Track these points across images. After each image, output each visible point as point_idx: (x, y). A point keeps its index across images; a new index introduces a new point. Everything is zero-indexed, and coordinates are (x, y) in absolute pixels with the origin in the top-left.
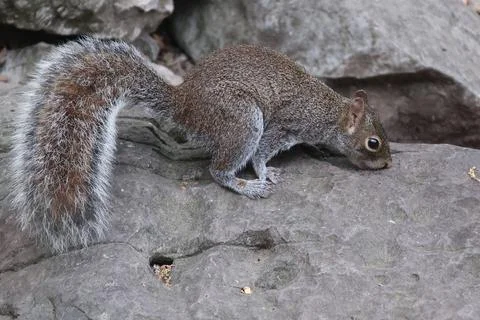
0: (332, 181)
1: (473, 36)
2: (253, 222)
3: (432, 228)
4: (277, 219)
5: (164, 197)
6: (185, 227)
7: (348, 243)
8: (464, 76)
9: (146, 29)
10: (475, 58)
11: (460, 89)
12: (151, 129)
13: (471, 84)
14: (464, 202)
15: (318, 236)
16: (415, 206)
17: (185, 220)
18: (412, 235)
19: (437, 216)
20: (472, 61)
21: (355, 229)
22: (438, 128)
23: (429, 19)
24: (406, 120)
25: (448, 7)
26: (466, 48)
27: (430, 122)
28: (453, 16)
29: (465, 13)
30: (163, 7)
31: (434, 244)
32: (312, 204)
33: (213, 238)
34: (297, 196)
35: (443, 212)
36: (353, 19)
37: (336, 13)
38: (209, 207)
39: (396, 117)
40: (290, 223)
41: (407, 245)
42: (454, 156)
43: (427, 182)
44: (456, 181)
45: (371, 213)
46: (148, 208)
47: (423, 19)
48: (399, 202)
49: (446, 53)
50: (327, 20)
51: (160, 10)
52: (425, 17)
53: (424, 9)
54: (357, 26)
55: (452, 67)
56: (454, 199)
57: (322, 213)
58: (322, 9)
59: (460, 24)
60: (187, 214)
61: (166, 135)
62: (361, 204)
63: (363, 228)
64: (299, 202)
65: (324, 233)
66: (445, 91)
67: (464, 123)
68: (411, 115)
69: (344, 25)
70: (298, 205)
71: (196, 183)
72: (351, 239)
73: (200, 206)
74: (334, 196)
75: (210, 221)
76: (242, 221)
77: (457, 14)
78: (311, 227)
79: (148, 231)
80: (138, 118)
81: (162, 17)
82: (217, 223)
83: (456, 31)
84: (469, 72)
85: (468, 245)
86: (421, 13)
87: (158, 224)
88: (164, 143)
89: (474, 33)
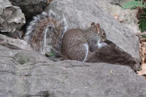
0: (68, 75)
2: (43, 89)
3: (98, 89)
4: (50, 88)
5: (15, 81)
6: (22, 91)
7: (72, 95)
8: (116, 41)
9: (17, 29)
10: (119, 36)
11: (115, 45)
12: (12, 60)
13: (118, 44)
14: (108, 81)
15: (63, 92)
16: (93, 82)
17: (22, 88)
18: (92, 91)
19: (100, 85)
20: (118, 36)
21: (74, 90)
22: (108, 57)
23: (105, 24)
24: (98, 55)
25: (111, 20)
26: (116, 33)
27: (106, 55)
28: (112, 23)
29: (116, 22)
30: (23, 22)
31: (99, 94)
32: (62, 82)
33: (30, 94)
34: (57, 80)
35: (102, 84)
36: (81, 24)
37: (76, 22)
38: (30, 84)
39: (95, 54)
40: (54, 89)
41: (91, 95)
42: (106, 66)
43: (97, 75)
44: (106, 74)
45: (80, 85)
46: (11, 85)
47: (103, 24)
48: (88, 81)
49: (110, 34)
50: (73, 25)
51: (21, 23)
52: (103, 23)
54: (82, 26)
55: (112, 39)
56: (105, 80)
57: (64, 85)
58: (72, 22)
59: (115, 25)
60: (23, 86)
61: (17, 62)
62: (77, 82)
63: (77, 90)
64: (58, 82)
65: (65, 91)
66: (110, 46)
67: (116, 55)
68: (99, 53)
69: (78, 26)
70: (57, 83)
71: (26, 77)
72: (73, 93)
73: (27, 84)
74: (68, 80)
75: (30, 88)
76: (40, 88)
77: (113, 22)
78: (61, 90)
79: (10, 92)
80: (8, 57)
81: (22, 25)
82: (32, 89)
83: (113, 27)
85: (110, 94)
86: (102, 22)
87: (14, 90)
88: (16, 64)
89: (119, 28)
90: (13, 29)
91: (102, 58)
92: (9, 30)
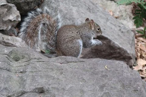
0: (63, 71)
1: (114, 25)
2: (38, 85)
3: (93, 85)
4: (45, 84)
5: (11, 78)
6: (17, 88)
7: (67, 90)
8: (111, 37)
9: (12, 26)
10: (114, 31)
11: (110, 41)
12: (7, 57)
13: (113, 39)
14: (103, 76)
15: (58, 88)
16: (88, 78)
17: (17, 85)
18: (87, 87)
19: (95, 81)
20: (113, 32)
21: (69, 86)
22: (104, 53)
23: (100, 20)
24: (94, 51)
25: (106, 16)
26: (111, 28)
27: (101, 51)
28: (107, 19)
29: (111, 18)
30: (18, 19)
31: (94, 89)
32: (57, 78)
33: (26, 90)
34: (52, 76)
35: (97, 80)
36: (76, 21)
37: (71, 19)
38: (25, 81)
39: (91, 50)
40: (50, 85)
41: (85, 90)
42: (100, 62)
43: (92, 70)
44: (101, 70)
45: (75, 81)
46: (6, 82)
48: (83, 77)
49: (105, 30)
50: (68, 21)
51: (17, 20)
52: (99, 19)
53: (98, 17)
54: (77, 23)
55: (107, 34)
56: (100, 75)
57: (60, 81)
58: (67, 18)
59: (110, 21)
60: (18, 83)
61: (12, 59)
62: (72, 78)
63: (72, 85)
64: (53, 78)
65: (60, 87)
66: (106, 42)
67: (112, 51)
68: (95, 49)
69: (73, 23)
70: (52, 79)
71: (21, 73)
72: (68, 89)
73: (22, 81)
74: (63, 76)
75: (25, 85)
76: (35, 85)
77: (109, 18)
78: (56, 86)
79: (5, 89)
80: (3, 54)
81: (17, 22)
82: (27, 85)
83: (108, 23)
84: (113, 36)
85: (104, 89)
86: (97, 18)
87: (9, 86)
88: (11, 61)
89: (114, 24)
90: (8, 27)
91: (98, 54)
92: (4, 28)
